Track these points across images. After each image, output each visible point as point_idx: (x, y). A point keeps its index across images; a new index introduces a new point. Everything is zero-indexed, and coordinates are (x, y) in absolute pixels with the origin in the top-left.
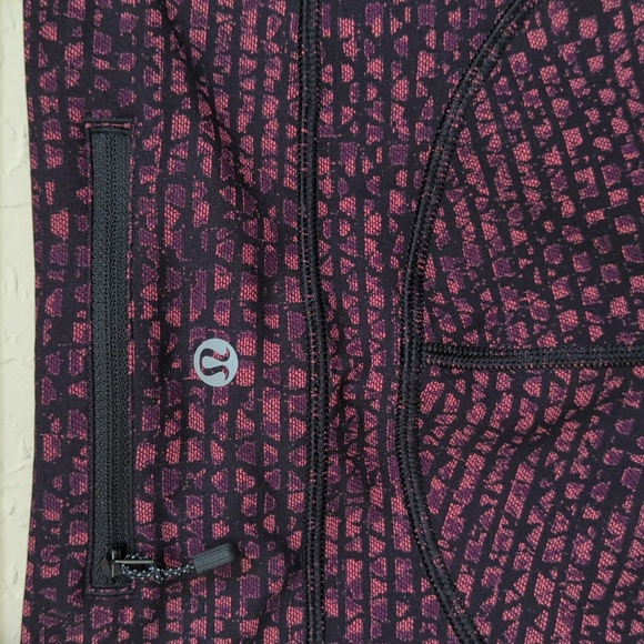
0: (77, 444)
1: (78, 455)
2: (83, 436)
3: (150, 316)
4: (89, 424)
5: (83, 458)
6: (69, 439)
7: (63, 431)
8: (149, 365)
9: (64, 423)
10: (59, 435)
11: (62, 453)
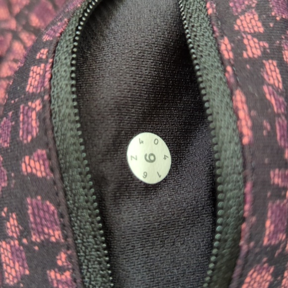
0: (49, 249)
1: (53, 265)
2: (56, 235)
3: (258, 53)
4: (61, 216)
5: (62, 270)
6: (35, 244)
7: (25, 232)
8: (273, 127)
9: (23, 219)
10: (19, 240)
11: (30, 268)
